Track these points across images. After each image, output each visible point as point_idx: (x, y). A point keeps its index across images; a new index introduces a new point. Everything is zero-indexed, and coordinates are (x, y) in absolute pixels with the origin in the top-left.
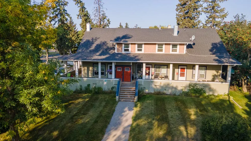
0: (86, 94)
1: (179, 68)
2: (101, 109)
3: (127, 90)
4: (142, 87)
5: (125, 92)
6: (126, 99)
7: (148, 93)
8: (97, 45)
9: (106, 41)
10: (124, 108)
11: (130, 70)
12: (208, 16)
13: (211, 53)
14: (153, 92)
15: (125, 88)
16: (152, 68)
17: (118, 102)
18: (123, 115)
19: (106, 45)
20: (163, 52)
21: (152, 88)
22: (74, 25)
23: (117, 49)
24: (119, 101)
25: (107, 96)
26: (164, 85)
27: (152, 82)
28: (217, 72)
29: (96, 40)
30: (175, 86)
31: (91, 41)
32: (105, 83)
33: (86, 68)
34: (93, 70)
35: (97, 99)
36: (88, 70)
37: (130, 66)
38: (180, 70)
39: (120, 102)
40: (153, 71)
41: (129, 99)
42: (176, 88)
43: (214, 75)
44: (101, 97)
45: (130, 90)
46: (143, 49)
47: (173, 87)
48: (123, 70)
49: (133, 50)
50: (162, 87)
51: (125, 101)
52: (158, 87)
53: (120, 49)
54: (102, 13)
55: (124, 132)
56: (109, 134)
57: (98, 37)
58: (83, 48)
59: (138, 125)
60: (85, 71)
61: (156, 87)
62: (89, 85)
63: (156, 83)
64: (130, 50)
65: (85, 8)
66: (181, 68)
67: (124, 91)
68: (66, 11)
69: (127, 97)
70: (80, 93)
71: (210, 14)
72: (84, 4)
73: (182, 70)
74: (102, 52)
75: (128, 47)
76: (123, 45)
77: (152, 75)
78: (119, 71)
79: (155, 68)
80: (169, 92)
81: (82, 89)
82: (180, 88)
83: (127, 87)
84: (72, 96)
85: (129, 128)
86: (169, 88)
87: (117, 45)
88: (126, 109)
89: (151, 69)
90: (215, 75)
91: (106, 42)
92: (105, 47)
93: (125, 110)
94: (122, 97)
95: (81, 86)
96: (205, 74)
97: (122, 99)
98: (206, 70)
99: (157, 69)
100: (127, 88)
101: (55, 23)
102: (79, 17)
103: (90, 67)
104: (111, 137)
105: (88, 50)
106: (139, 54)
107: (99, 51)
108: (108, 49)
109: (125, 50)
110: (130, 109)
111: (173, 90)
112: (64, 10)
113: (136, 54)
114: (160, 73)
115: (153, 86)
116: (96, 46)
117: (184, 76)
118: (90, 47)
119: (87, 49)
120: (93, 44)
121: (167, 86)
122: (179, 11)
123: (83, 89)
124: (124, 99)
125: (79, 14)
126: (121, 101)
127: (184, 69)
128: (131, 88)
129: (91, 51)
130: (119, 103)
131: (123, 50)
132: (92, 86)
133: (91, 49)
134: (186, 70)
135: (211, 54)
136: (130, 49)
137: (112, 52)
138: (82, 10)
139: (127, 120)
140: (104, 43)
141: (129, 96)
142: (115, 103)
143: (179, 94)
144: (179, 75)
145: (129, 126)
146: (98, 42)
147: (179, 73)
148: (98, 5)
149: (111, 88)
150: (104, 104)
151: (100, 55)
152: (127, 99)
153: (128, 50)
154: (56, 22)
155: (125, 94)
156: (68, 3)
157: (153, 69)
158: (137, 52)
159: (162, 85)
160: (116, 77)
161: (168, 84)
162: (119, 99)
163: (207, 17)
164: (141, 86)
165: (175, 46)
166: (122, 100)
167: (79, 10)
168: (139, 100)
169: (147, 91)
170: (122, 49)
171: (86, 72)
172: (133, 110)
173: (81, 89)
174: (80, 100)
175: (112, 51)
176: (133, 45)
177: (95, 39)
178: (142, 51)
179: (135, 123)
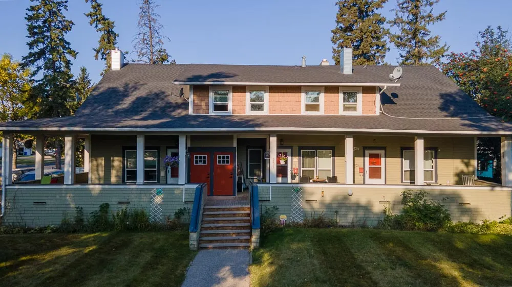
1: (364, 156)
2: (134, 272)
3: (224, 215)
4: (269, 205)
5: (217, 222)
6: (222, 241)
7: (288, 226)
8: (138, 98)
9: (163, 90)
10: (218, 267)
11: (233, 161)
12: (404, 54)
13: (444, 113)
14: (300, 221)
15: (218, 209)
16: (292, 156)
17: (195, 252)
19: (163, 99)
20: (321, 112)
21: (299, 210)
22: (90, 86)
23: (194, 105)
24: (200, 248)
25: (161, 236)
27: (298, 191)
28: (467, 165)
29: (135, 87)
30: (363, 201)
31: (122, 89)
32: (158, 199)
33: (103, 163)
34: (122, 166)
35: (125, 244)
36: (108, 167)
37: (230, 150)
38: (367, 159)
39: (202, 251)
40: (296, 165)
41: (233, 241)
42: (367, 208)
43: (458, 171)
44: (138, 239)
45: (234, 215)
46: (266, 104)
47: (358, 206)
48: (212, 161)
49: (240, 106)
50: (328, 206)
51: (220, 248)
52: (316, 206)
53: (203, 104)
57: (142, 83)
58: (96, 105)
60: (100, 169)
61: (311, 206)
62: (105, 208)
63: (312, 194)
64: (230, 108)
65: (115, 34)
66: (371, 156)
67: (216, 219)
68: (68, 43)
69: (224, 234)
70: (75, 231)
71: (407, 49)
72: (113, 23)
73: (374, 160)
75: (226, 100)
76: (211, 95)
77: (293, 177)
78: (201, 164)
79: (299, 156)
80: (346, 219)
81: (82, 220)
82: (378, 208)
83: (224, 207)
84: (42, 241)
86: (348, 207)
87: (194, 94)
88: (225, 271)
89: (289, 158)
90: (462, 172)
91: (163, 92)
92: (160, 103)
93: (220, 275)
94: (208, 235)
95: (80, 210)
96: (434, 170)
97: (211, 242)
98: (436, 158)
99: (307, 160)
100: (224, 209)
101: (37, 71)
102: (100, 55)
103: (116, 158)
105: (110, 110)
106: (257, 117)
107: (142, 111)
108: (170, 107)
109: (217, 108)
110: (239, 272)
111: (361, 213)
112: (62, 40)
113: (248, 116)
114: (315, 169)
115: (302, 203)
116: (134, 102)
117: (380, 178)
118: (117, 104)
119: (109, 107)
120: (127, 96)
121: (342, 203)
122: (338, 42)
123: (88, 219)
124: (217, 241)
125: (100, 49)
126: (206, 248)
127: (377, 156)
128: (238, 209)
129: (117, 113)
130: (200, 254)
131: (211, 108)
132: (116, 210)
133: (119, 107)
134: (383, 159)
135: (446, 116)
136: (230, 104)
137: (179, 113)
138: (108, 39)
140: (158, 95)
141: (231, 231)
142: (186, 255)
144: (367, 175)
146: (142, 92)
147: (367, 169)
148: (148, 29)
149: (176, 214)
150: (147, 257)
151: (144, 119)
152: (226, 240)
153: (224, 108)
154: (39, 68)
155: (218, 228)
156: (73, 24)
157: (296, 159)
158: (249, 112)
159: (328, 199)
160: (190, 181)
161: (346, 197)
162: (200, 241)
163: (402, 56)
164: (265, 204)
166: (211, 245)
167: (99, 40)
168: (264, 242)
169: (283, 218)
170: (207, 105)
171: (102, 173)
172: (248, 273)
173: (80, 221)
174: (64, 251)
175: (179, 111)
176: (238, 95)
177: (133, 87)
178: (263, 110)
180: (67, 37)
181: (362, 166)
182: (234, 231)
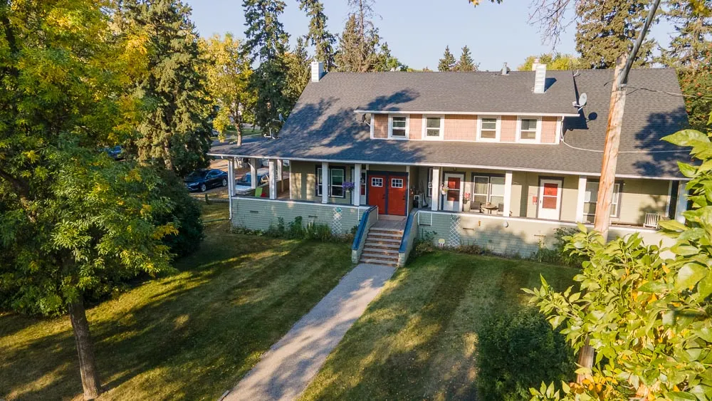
0: (290, 239)
1: (539, 185)
2: (305, 276)
3: (384, 237)
4: (429, 230)
5: (377, 242)
6: (378, 258)
7: (444, 248)
8: (330, 118)
9: (352, 108)
10: (364, 279)
11: (405, 184)
12: (680, 26)
13: (638, 143)
14: (456, 245)
15: (380, 231)
16: (464, 181)
17: (355, 265)
18: (350, 296)
19: (351, 119)
20: (497, 140)
21: (455, 234)
22: (307, 59)
23: (375, 129)
24: (360, 262)
25: (335, 248)
26: (488, 227)
27: (456, 219)
28: (656, 200)
29: (329, 104)
30: (516, 232)
31: (317, 107)
32: (337, 216)
33: (300, 177)
34: (315, 181)
35: (308, 253)
36: (304, 181)
37: (404, 175)
38: (542, 188)
39: (361, 265)
40: (468, 190)
41: (386, 259)
42: (520, 239)
43: (644, 206)
44: (319, 249)
45: (392, 238)
46: (442, 129)
47: (511, 236)
48: (387, 183)
49: (416, 131)
50: (482, 233)
51: (375, 263)
52: (471, 233)
53: (382, 128)
54: (369, 28)
55: (332, 333)
56: (296, 335)
57: (336, 98)
59: (370, 321)
60: (297, 183)
61: (467, 233)
62: (299, 219)
63: (468, 221)
64: (407, 132)
65: (325, 16)
66: (547, 186)
67: (377, 239)
68: (281, 25)
69: (381, 253)
70: (277, 237)
71: (685, 20)
72: (322, 5)
73: (550, 189)
74: (338, 136)
75: (403, 125)
76: (390, 120)
77: (465, 201)
78: (377, 186)
79: (472, 181)
80: (501, 247)
81: (283, 228)
82: (530, 239)
83: (386, 229)
84: (255, 244)
85: (350, 326)
86: (502, 237)
87: (375, 118)
88: (368, 282)
89: (462, 183)
90: (649, 207)
91: (352, 110)
92: (348, 124)
93: (362, 285)
94: (368, 252)
95: (281, 220)
96: (617, 204)
97: (370, 258)
98: (621, 191)
99: (480, 186)
100: (385, 232)
101: (254, 58)
102: (310, 40)
103: (309, 175)
104: (298, 340)
105: (305, 132)
106: (429, 145)
107: (331, 133)
108: (355, 128)
109: (395, 133)
110: (377, 284)
111: (513, 242)
112: (276, 23)
113: (421, 143)
114: (487, 195)
115: (459, 230)
116: (325, 122)
117: (555, 208)
118: (312, 124)
119: (304, 127)
120: (320, 114)
121: (496, 232)
122: (585, 14)
123: (287, 228)
124: (374, 258)
125: (310, 35)
126: (364, 262)
127: (555, 186)
128: (396, 233)
129: (311, 134)
130: (358, 267)
131: (390, 133)
132: (307, 223)
133: (313, 128)
134: (559, 190)
135: (636, 147)
136: (407, 129)
137: (362, 137)
138: (318, 22)
139: (354, 308)
140: (347, 114)
141: (386, 251)
142: (347, 265)
143: (529, 254)
144: (541, 205)
145: (350, 321)
146: (332, 111)
147: (541, 199)
148: (359, 7)
149: (352, 229)
150: (318, 265)
151: (330, 145)
152: (381, 258)
153: (402, 133)
154: (256, 55)
155: (377, 247)
156: (285, 5)
157: (468, 185)
158: (424, 138)
159: (482, 227)
160: (368, 203)
161: (499, 227)
162: (361, 257)
163: (678, 29)
164: (426, 228)
165: (528, 122)
166: (368, 260)
167: (309, 24)
168: (409, 262)
169: (441, 242)
170: (386, 128)
171: (299, 186)
172: (383, 286)
173: (281, 228)
174: (268, 254)
175: (362, 133)
176: (414, 120)
177: (328, 103)
178: (438, 135)
179: (367, 317)
180: (280, 18)
181: (536, 196)
182: (389, 251)
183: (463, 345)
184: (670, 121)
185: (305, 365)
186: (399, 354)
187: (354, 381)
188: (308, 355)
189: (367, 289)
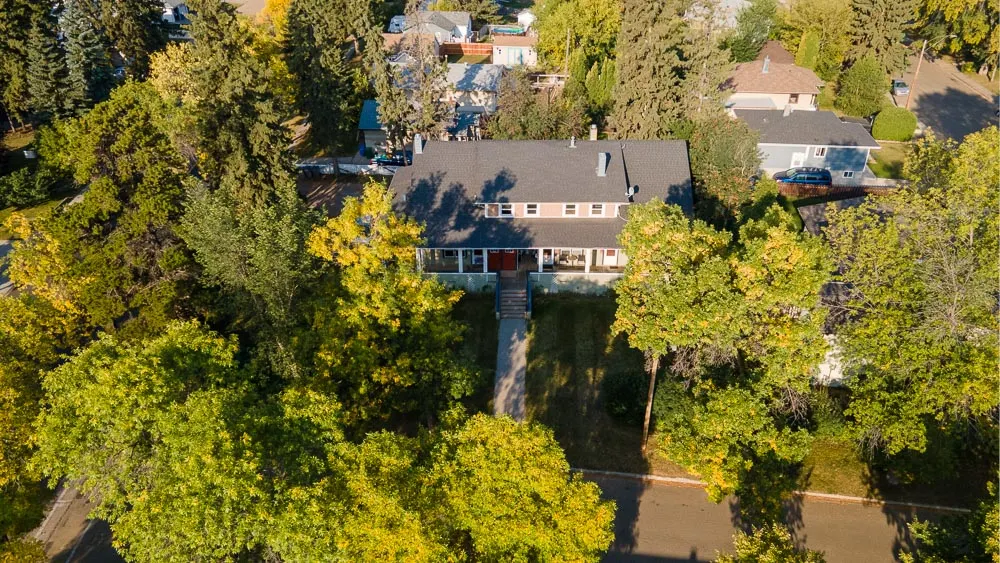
3: (512, 297)
4: (538, 284)
5: (509, 302)
7: (548, 294)
8: (445, 194)
9: (462, 182)
10: (511, 334)
14: (556, 291)
15: (508, 293)
17: (499, 321)
18: (511, 350)
19: (463, 196)
20: (576, 215)
21: (554, 285)
23: (489, 211)
24: (501, 318)
25: (479, 306)
26: (575, 279)
27: (555, 276)
30: (592, 280)
31: (430, 182)
32: (471, 280)
39: (503, 321)
41: (517, 314)
42: (595, 284)
45: (518, 297)
46: (538, 209)
47: (589, 282)
49: (519, 211)
50: (571, 283)
51: (511, 318)
52: (564, 284)
53: (494, 209)
55: (517, 380)
56: (500, 385)
57: (443, 172)
59: (533, 369)
61: (561, 284)
63: (562, 276)
64: (513, 212)
67: (508, 300)
69: (512, 310)
74: (458, 215)
75: (510, 207)
77: (555, 255)
78: (495, 252)
80: (584, 290)
83: (512, 291)
85: (524, 373)
86: (583, 283)
88: (515, 335)
91: (461, 186)
92: (462, 202)
93: (513, 339)
94: (505, 310)
97: (506, 314)
100: (511, 293)
104: (503, 388)
105: (431, 211)
107: (452, 212)
108: (469, 205)
109: (504, 213)
110: (521, 338)
111: (590, 286)
113: (525, 221)
115: (557, 282)
116: (443, 199)
117: (614, 255)
118: (433, 203)
119: (428, 206)
120: (435, 191)
121: (580, 281)
124: (509, 314)
126: (504, 318)
128: (519, 293)
129: (436, 214)
131: (500, 212)
133: (435, 207)
136: (513, 210)
137: (478, 215)
139: (518, 359)
140: (459, 190)
141: (516, 308)
143: (601, 292)
144: (605, 255)
145: (522, 369)
146: (444, 188)
149: (483, 288)
151: (457, 228)
152: (514, 314)
153: (509, 212)
155: (509, 306)
158: (526, 215)
159: (571, 280)
160: (489, 271)
161: (583, 279)
162: (501, 315)
164: (535, 283)
166: (506, 317)
168: (534, 315)
169: (546, 291)
170: (497, 210)
172: (525, 337)
176: (518, 204)
177: (438, 178)
178: (536, 215)
179: (530, 366)
182: (518, 308)
183: (587, 377)
184: (681, 192)
185: (516, 402)
186: (560, 390)
187: (545, 407)
188: (514, 397)
189: (517, 342)
